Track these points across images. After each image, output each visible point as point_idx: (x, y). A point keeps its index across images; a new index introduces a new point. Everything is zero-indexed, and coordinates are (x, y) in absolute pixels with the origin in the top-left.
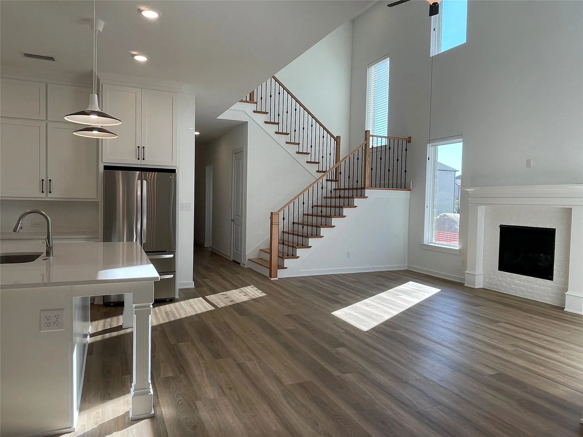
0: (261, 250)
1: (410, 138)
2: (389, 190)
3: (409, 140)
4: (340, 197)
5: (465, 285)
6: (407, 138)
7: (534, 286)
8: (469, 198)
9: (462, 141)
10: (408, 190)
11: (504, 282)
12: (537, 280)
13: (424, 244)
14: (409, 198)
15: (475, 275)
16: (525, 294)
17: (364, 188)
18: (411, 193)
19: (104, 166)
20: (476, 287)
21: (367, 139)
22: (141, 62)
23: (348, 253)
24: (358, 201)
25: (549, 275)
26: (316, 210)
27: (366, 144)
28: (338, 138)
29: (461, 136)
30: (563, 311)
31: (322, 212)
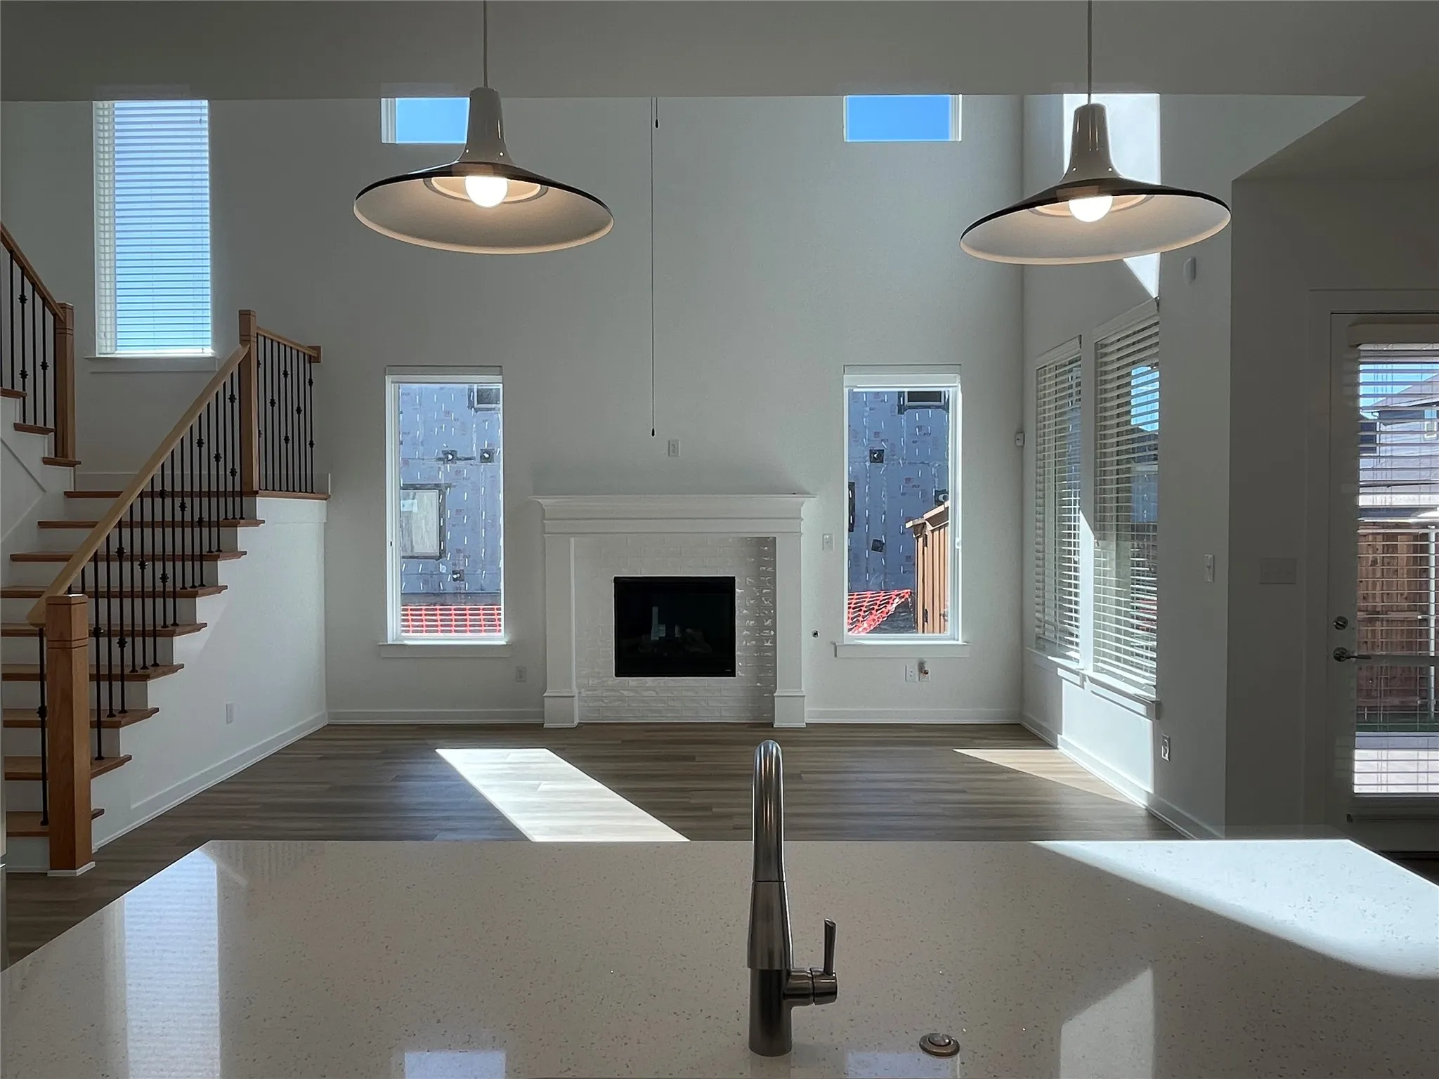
1: (318, 349)
2: (297, 498)
3: (313, 357)
4: (201, 523)
5: (545, 726)
6: (310, 347)
7: (698, 695)
8: (548, 520)
9: (501, 381)
10: (323, 497)
11: (631, 701)
12: (704, 682)
13: (389, 643)
16: (681, 715)
17: (252, 494)
18: (330, 505)
20: (574, 724)
21: (251, 338)
23: (229, 709)
24: (245, 536)
25: (727, 668)
26: (150, 575)
27: (248, 355)
28: (65, 313)
29: (499, 369)
30: (772, 729)
31: (164, 578)
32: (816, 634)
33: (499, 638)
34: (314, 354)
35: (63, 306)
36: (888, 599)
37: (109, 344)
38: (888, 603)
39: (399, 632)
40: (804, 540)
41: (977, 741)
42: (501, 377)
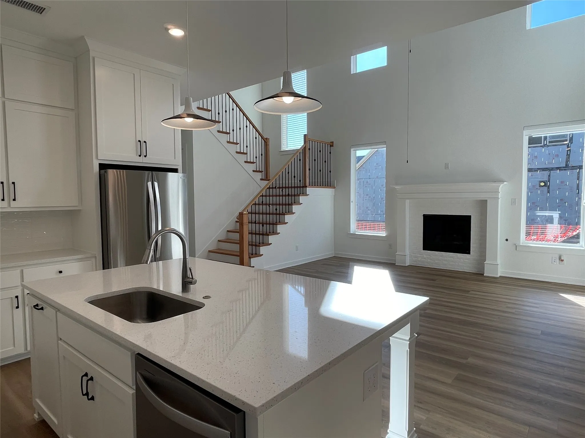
0: (210, 251)
1: (333, 142)
2: (323, 188)
3: (332, 145)
4: (289, 195)
5: (396, 264)
6: (330, 142)
7: (455, 260)
8: (398, 194)
9: (385, 147)
10: (333, 187)
11: (429, 259)
12: (457, 255)
13: (351, 233)
14: (334, 194)
15: (406, 255)
16: (447, 267)
17: (306, 187)
18: (335, 190)
19: (100, 164)
20: (407, 265)
21: (306, 142)
22: (174, 36)
23: (297, 247)
24: (302, 199)
25: (467, 251)
26: (272, 209)
27: (305, 147)
28: (267, 140)
29: (384, 143)
30: (483, 276)
31: (276, 209)
32: (507, 240)
33: (383, 234)
34: (331, 144)
35: (267, 139)
36: (575, 229)
37: (285, 146)
38: (574, 231)
39: (355, 229)
40: (500, 200)
41: (578, 293)
42: (385, 145)
